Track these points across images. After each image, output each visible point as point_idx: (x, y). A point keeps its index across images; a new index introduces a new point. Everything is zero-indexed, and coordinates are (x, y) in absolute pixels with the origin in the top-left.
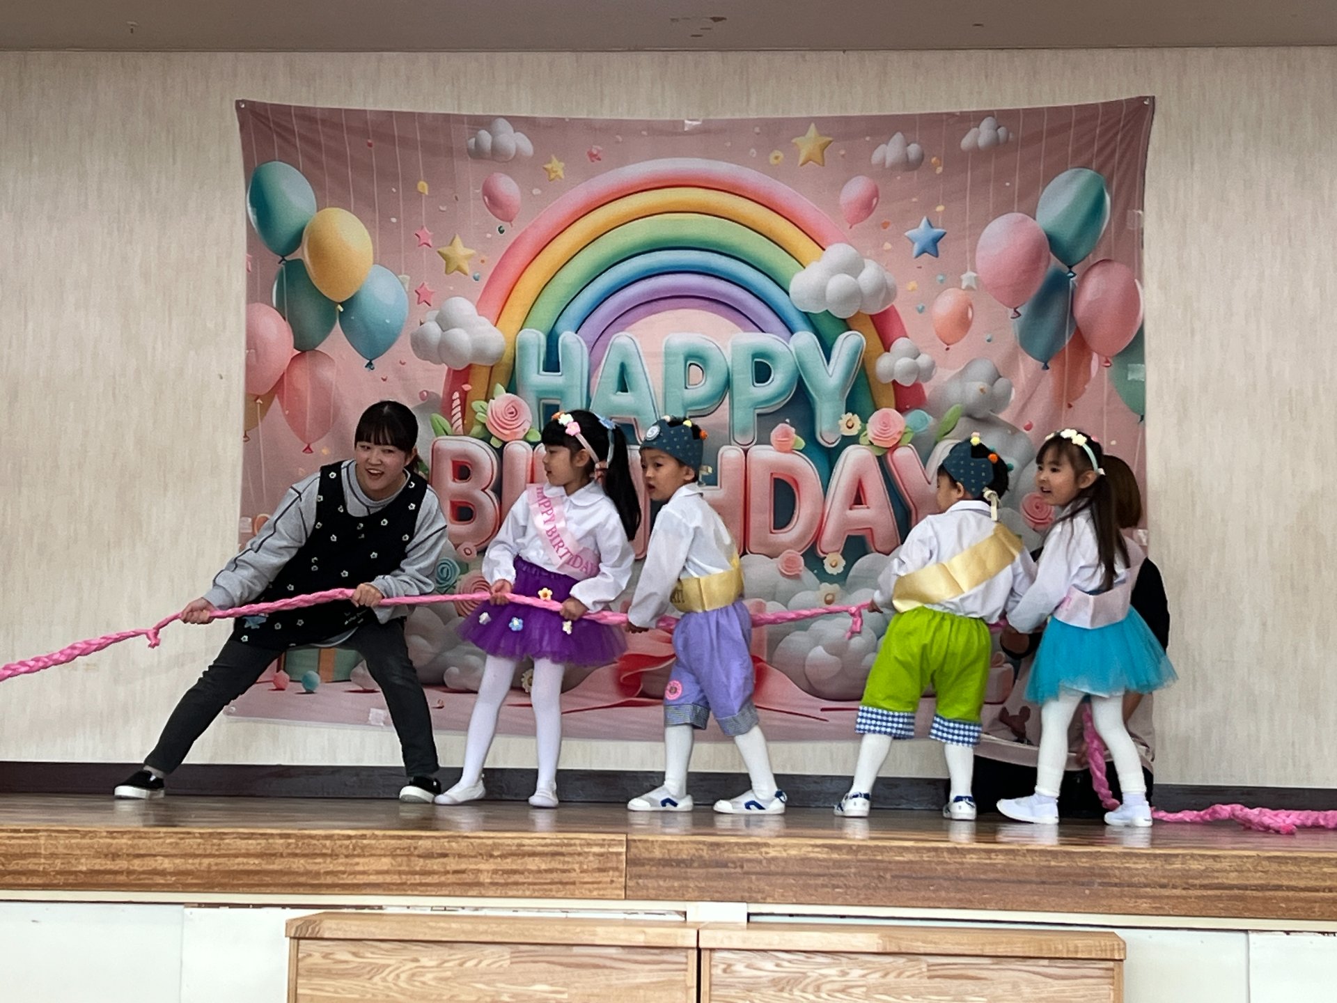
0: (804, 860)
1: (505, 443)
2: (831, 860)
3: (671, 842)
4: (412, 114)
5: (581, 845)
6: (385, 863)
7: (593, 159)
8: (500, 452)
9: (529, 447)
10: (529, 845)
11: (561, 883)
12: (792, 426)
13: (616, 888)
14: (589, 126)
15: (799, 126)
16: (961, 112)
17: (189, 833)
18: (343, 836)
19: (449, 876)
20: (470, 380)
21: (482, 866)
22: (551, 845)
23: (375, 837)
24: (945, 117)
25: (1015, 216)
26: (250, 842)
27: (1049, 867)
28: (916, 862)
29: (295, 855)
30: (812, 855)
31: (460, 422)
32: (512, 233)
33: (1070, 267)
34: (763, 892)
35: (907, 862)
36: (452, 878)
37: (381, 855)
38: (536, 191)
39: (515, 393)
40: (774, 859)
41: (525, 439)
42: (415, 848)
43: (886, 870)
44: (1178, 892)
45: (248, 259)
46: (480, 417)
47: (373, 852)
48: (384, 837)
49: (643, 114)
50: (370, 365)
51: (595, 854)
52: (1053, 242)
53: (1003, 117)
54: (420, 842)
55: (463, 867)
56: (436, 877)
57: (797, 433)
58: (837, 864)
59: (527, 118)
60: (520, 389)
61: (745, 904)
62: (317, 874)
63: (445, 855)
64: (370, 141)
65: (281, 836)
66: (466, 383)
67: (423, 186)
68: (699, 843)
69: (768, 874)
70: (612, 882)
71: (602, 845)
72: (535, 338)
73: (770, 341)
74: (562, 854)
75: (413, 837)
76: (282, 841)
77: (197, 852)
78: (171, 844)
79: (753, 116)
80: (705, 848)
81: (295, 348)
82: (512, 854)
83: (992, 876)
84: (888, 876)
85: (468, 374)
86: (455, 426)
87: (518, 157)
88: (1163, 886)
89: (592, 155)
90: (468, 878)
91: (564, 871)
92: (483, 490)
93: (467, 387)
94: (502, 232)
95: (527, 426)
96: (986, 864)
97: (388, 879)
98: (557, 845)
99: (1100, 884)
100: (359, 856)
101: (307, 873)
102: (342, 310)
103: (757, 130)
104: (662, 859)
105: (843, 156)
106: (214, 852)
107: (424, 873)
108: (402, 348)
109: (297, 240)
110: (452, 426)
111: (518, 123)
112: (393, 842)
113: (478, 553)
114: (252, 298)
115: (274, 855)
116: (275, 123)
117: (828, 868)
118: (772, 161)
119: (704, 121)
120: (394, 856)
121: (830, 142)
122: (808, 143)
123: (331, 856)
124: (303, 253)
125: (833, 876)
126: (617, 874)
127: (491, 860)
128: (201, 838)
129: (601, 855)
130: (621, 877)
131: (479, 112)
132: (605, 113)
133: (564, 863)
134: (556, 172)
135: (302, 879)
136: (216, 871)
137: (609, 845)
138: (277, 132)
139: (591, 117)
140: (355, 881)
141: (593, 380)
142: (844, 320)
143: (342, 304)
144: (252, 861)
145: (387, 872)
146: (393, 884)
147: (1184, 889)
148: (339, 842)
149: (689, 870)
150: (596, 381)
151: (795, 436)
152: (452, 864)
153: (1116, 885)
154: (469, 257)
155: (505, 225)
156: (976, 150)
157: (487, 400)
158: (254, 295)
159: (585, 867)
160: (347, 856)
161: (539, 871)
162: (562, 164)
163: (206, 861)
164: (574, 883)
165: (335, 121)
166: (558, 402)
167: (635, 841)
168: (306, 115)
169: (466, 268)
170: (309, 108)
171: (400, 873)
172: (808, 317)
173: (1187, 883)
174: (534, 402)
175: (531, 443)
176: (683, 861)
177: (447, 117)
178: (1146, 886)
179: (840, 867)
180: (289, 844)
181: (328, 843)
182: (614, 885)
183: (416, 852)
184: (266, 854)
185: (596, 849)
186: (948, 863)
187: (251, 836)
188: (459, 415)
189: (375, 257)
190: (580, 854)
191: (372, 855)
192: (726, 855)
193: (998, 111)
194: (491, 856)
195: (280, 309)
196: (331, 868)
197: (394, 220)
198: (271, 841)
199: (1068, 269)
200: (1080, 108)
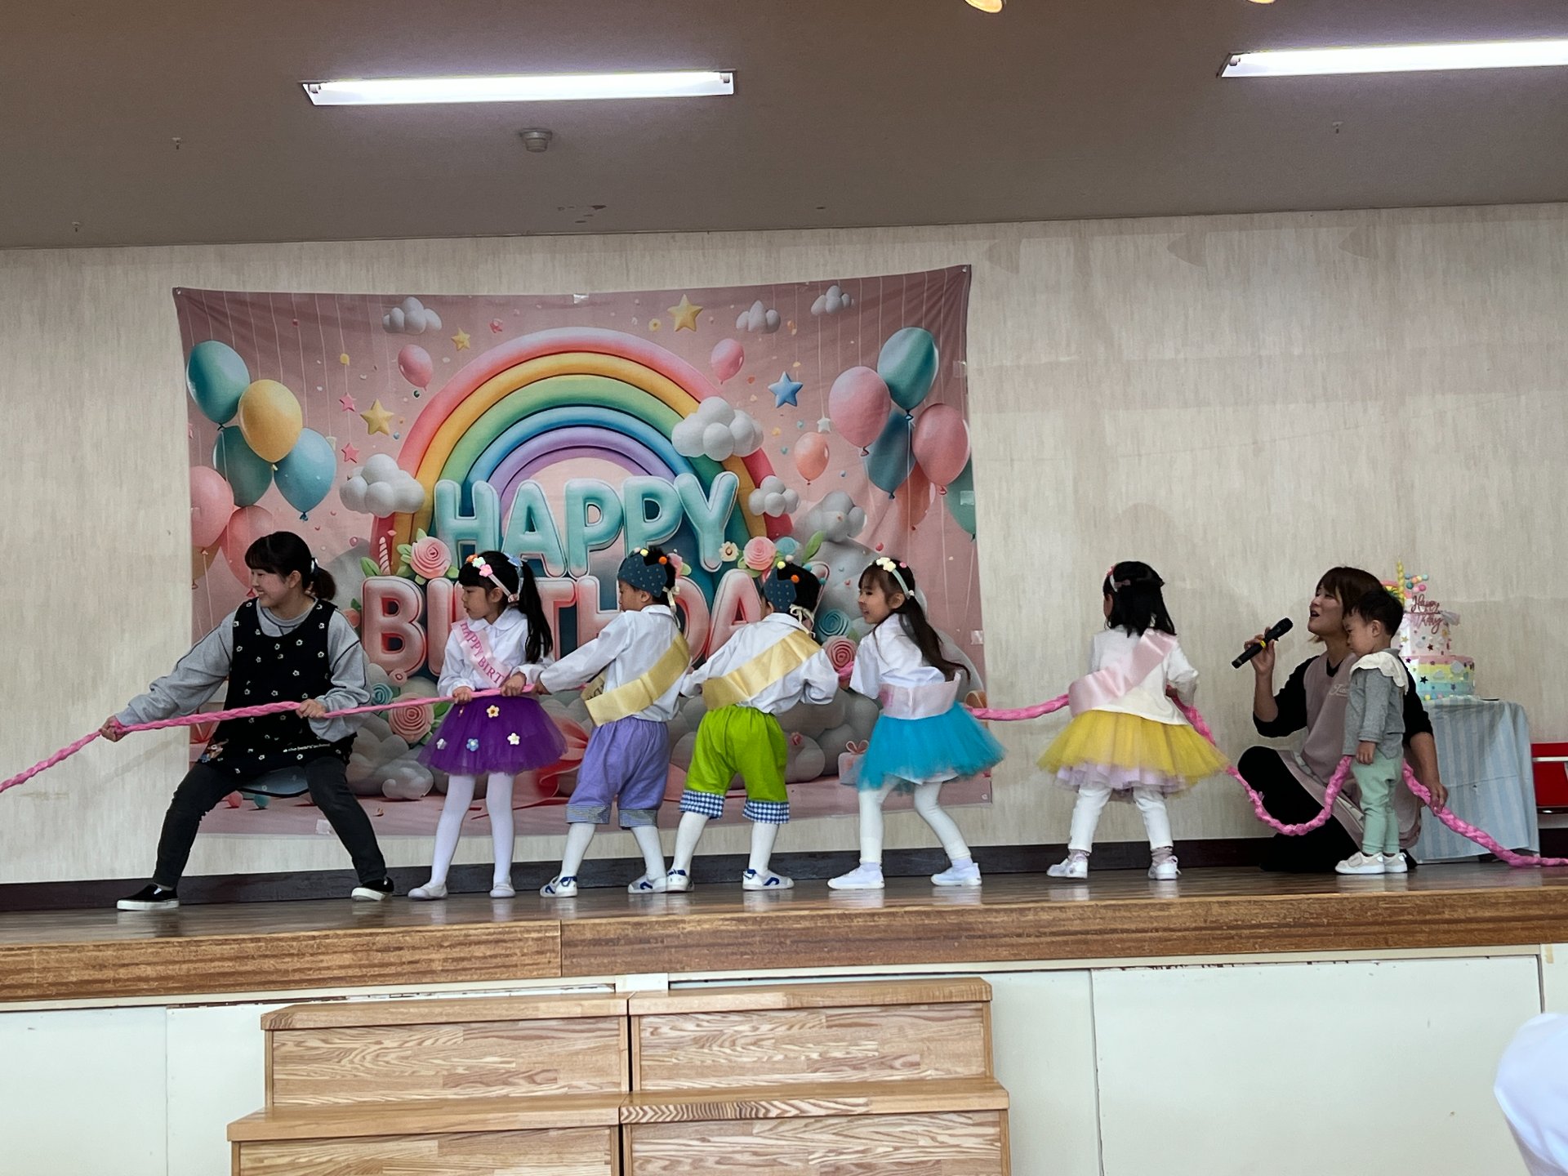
0: (715, 933)
1: (428, 580)
2: (739, 930)
3: (601, 924)
4: (332, 296)
5: (521, 932)
6: (347, 958)
8: (424, 588)
9: (450, 583)
10: (475, 935)
11: (505, 966)
12: (679, 555)
13: (553, 968)
14: (490, 301)
15: (674, 297)
16: (810, 282)
17: (168, 943)
18: (308, 936)
19: (404, 966)
20: (395, 526)
21: (433, 956)
22: (494, 933)
23: (337, 936)
24: (796, 287)
25: (859, 370)
26: (224, 947)
27: (924, 925)
28: (812, 928)
29: (266, 956)
30: (723, 928)
31: (387, 563)
32: (427, 395)
33: (908, 411)
34: (681, 963)
35: (804, 929)
36: (407, 968)
37: (342, 952)
38: (446, 360)
39: (435, 536)
40: (690, 933)
41: (446, 576)
42: (374, 944)
43: (786, 936)
44: (1032, 940)
45: (191, 428)
46: (404, 558)
47: (336, 950)
48: (345, 936)
49: (537, 290)
50: (304, 517)
51: (533, 939)
52: (892, 390)
53: (846, 286)
54: (378, 938)
55: (417, 957)
56: (393, 968)
57: (683, 561)
58: (744, 934)
59: (435, 296)
60: (440, 533)
61: (666, 974)
62: (286, 972)
63: (400, 949)
65: (252, 940)
66: (391, 529)
67: (345, 358)
68: (625, 923)
69: (686, 946)
70: (549, 962)
71: (539, 931)
72: (450, 488)
73: (656, 482)
74: (504, 941)
75: (371, 934)
76: (253, 945)
77: (176, 959)
78: (152, 953)
79: (633, 289)
80: (630, 927)
81: (235, 504)
82: (461, 944)
83: (877, 936)
84: (788, 942)
85: (393, 522)
86: (382, 568)
87: (428, 330)
88: (1019, 935)
89: (494, 328)
90: (422, 967)
91: (507, 956)
92: (411, 622)
93: (392, 533)
94: (417, 396)
95: (447, 565)
96: (872, 926)
97: (350, 972)
98: (500, 933)
99: (966, 937)
100: (323, 953)
101: (277, 971)
102: (276, 469)
103: (637, 301)
104: (594, 940)
105: (712, 322)
106: (192, 958)
107: (383, 965)
108: (332, 501)
109: (233, 409)
110: (380, 567)
111: (427, 301)
112: (352, 940)
113: (409, 678)
114: (194, 462)
115: (247, 957)
116: (208, 307)
117: (736, 938)
118: (651, 328)
119: (590, 295)
120: (354, 952)
122: (682, 312)
123: (298, 955)
124: (240, 420)
125: (740, 944)
126: (553, 955)
127: (442, 950)
128: (180, 946)
129: (539, 939)
130: (556, 957)
131: (392, 292)
132: (504, 291)
133: (506, 948)
135: (274, 978)
136: (195, 975)
137: (546, 931)
138: (210, 315)
139: (492, 293)
140: (321, 977)
141: (503, 522)
142: (720, 462)
143: (276, 464)
144: (226, 964)
145: (349, 967)
146: (355, 977)
147: (1037, 936)
148: (304, 943)
149: (616, 948)
150: (507, 523)
151: (682, 564)
152: (407, 956)
153: (980, 937)
154: (388, 419)
155: (420, 390)
156: (824, 314)
157: (411, 544)
158: (197, 457)
159: (525, 951)
160: (312, 955)
161: (485, 957)
162: (468, 336)
163: (185, 967)
164: (516, 966)
165: (261, 302)
166: (473, 543)
167: (568, 925)
168: (236, 299)
169: (386, 426)
171: (360, 967)
172: (690, 462)
173: (1039, 932)
174: (453, 544)
175: (451, 580)
176: (611, 940)
177: (363, 297)
178: (1005, 936)
179: (748, 937)
180: (260, 947)
181: (295, 944)
182: (551, 965)
183: (374, 948)
184: (238, 957)
185: (535, 935)
186: (838, 927)
187: (225, 942)
188: (386, 557)
189: (304, 422)
190: (520, 940)
191: (335, 952)
192: (648, 932)
193: (841, 280)
194: (442, 946)
195: (220, 470)
196: (298, 966)
197: (320, 389)
198: (243, 945)
199: (906, 413)
200: (908, 276)
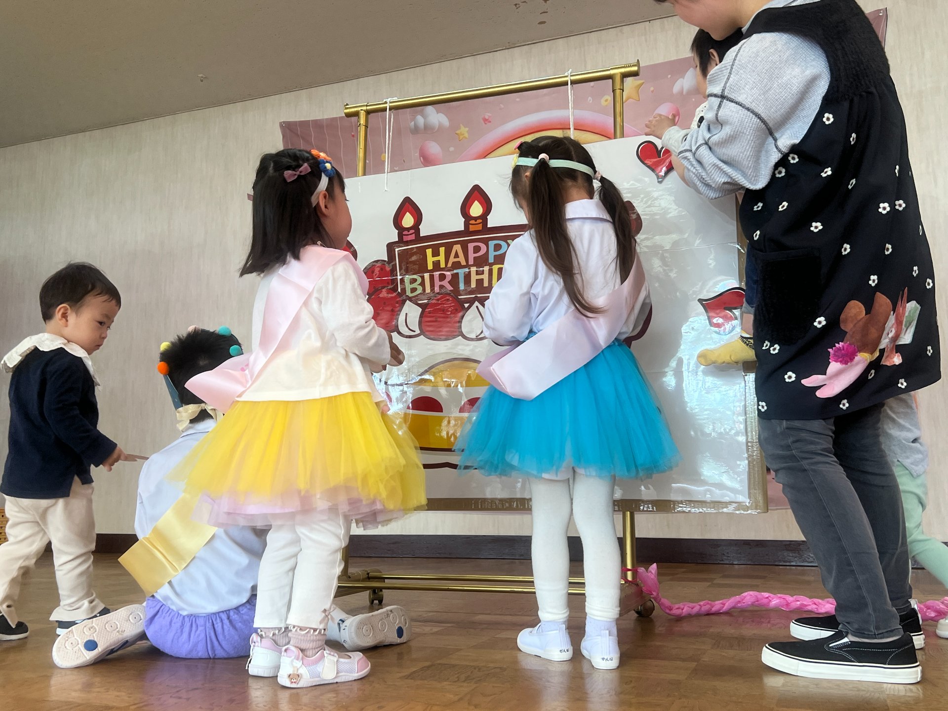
7: (486, 122)
64: (353, 134)
121: (643, 83)
134: (463, 134)
170: (319, 120)
